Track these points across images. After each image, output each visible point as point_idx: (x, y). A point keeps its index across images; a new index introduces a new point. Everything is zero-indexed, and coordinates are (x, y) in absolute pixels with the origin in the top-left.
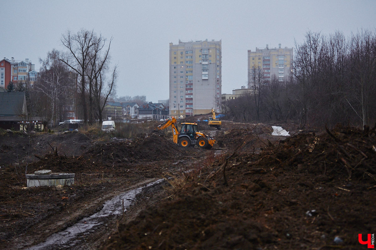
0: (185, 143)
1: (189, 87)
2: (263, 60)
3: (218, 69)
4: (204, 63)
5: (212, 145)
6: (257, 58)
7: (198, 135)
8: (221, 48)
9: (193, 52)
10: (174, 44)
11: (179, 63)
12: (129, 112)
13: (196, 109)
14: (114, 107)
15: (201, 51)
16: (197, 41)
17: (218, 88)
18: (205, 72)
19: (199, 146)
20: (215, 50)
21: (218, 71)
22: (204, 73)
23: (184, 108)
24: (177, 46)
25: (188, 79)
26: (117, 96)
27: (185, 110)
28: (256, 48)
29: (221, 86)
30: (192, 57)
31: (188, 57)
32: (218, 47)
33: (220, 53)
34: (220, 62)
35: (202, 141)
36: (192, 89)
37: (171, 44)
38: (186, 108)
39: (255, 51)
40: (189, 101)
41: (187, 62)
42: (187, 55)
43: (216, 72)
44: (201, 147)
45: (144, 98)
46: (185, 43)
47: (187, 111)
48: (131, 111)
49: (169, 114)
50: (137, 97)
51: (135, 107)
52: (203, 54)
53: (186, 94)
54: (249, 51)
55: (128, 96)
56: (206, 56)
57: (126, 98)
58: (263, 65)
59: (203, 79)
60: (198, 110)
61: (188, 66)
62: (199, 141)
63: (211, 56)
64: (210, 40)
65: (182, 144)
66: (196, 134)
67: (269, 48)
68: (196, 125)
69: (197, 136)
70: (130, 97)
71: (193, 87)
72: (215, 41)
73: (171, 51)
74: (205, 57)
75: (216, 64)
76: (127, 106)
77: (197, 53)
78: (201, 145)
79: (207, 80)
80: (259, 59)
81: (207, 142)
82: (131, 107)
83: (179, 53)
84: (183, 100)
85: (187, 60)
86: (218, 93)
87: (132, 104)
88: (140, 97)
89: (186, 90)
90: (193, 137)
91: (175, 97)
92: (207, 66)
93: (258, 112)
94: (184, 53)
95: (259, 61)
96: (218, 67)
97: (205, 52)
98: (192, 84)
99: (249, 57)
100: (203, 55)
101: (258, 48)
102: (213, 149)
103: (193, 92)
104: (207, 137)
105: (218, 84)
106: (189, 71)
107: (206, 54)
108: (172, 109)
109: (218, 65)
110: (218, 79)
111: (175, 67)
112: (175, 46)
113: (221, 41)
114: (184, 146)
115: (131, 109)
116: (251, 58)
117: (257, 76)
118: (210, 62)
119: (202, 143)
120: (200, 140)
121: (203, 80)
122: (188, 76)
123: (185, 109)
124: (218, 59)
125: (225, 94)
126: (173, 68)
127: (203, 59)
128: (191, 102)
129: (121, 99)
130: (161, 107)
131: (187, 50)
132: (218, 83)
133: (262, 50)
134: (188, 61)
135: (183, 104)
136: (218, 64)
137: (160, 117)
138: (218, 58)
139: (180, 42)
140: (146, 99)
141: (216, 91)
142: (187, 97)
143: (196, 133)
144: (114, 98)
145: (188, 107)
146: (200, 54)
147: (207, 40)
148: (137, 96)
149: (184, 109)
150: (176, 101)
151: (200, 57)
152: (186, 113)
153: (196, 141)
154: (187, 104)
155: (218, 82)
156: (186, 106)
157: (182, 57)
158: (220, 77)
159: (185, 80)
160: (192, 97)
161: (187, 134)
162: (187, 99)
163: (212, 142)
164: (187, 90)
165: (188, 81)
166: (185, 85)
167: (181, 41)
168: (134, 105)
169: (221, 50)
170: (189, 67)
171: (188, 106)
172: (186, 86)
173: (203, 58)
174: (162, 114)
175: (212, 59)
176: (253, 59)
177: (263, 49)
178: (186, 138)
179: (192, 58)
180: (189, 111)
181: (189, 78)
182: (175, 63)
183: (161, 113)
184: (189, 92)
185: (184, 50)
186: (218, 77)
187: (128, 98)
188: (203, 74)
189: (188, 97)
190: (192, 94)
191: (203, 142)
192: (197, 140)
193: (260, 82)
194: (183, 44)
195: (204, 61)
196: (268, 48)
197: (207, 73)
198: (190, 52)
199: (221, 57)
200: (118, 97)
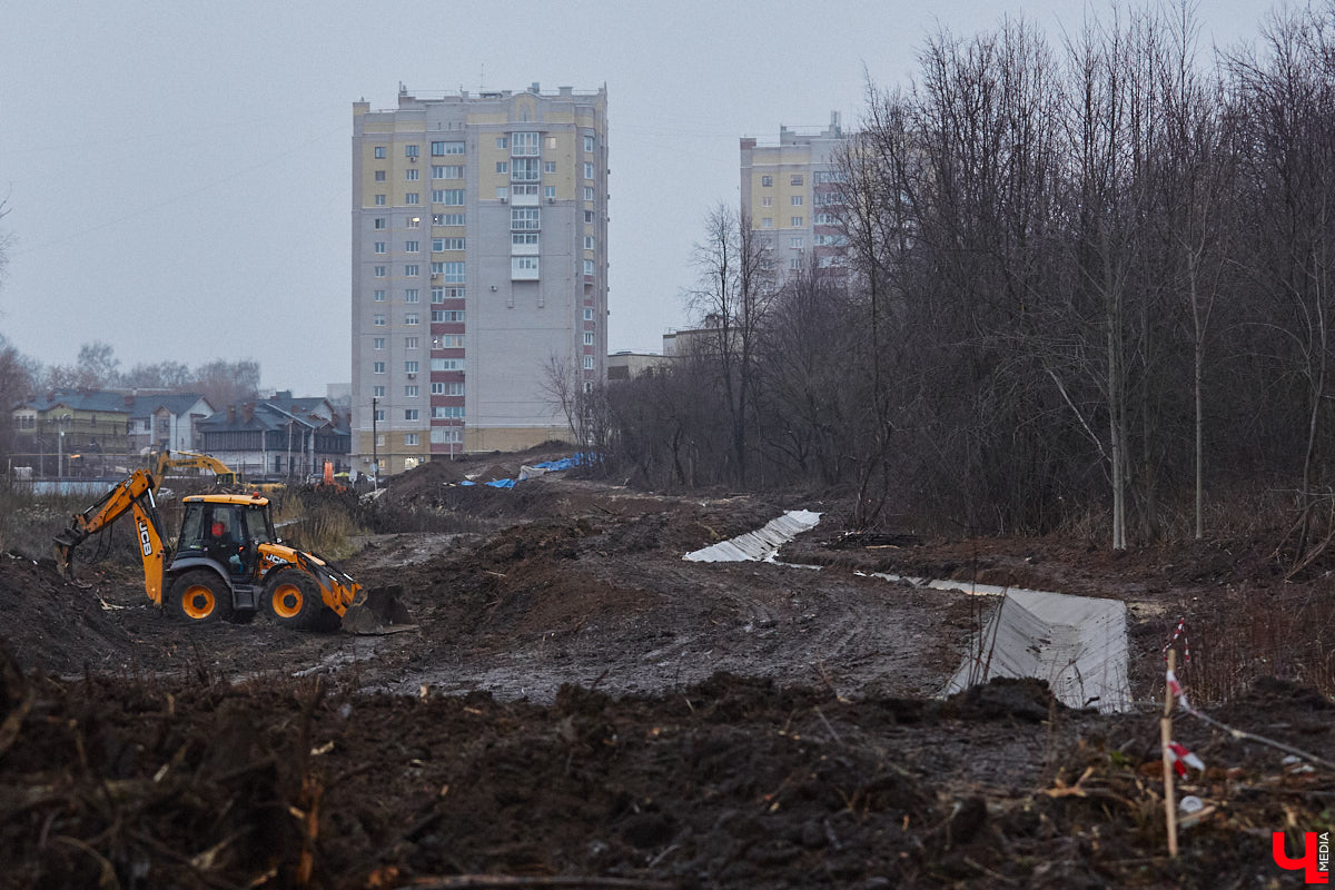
0: (199, 604)
1: (448, 316)
2: (815, 189)
3: (589, 229)
4: (518, 200)
5: (342, 611)
6: (786, 177)
7: (272, 558)
8: (606, 129)
9: (469, 148)
10: (373, 109)
11: (400, 203)
12: (166, 442)
13: (483, 424)
14: (88, 417)
15: (505, 140)
16: (484, 91)
17: (588, 325)
18: (525, 245)
19: (271, 614)
20: (574, 137)
21: (588, 240)
22: (518, 249)
23: (421, 423)
24: (389, 119)
25: (443, 282)
26: (117, 362)
27: (425, 435)
28: (783, 128)
29: (603, 315)
30: (460, 169)
31: (444, 169)
32: (588, 122)
33: (602, 152)
34: (602, 198)
35: (289, 593)
36: (460, 329)
37: (361, 106)
38: (433, 423)
39: (775, 142)
40: (447, 388)
41: (437, 195)
42: (437, 161)
43: (579, 246)
44: (282, 621)
45: (249, 370)
46: (428, 104)
47: (438, 437)
48: (172, 437)
49: (350, 452)
50: (218, 368)
51: (192, 416)
52: (515, 159)
53: (434, 355)
54: (747, 145)
55: (175, 363)
56: (528, 168)
57: (164, 372)
58: (817, 211)
59: (514, 277)
60: (492, 430)
61: (441, 217)
62: (272, 591)
63: (554, 167)
64: (549, 89)
65: (184, 606)
66: (260, 555)
67: (844, 130)
68: (262, 507)
69: (266, 564)
70: (183, 367)
71: (467, 318)
72: (573, 93)
73: (358, 141)
74: (527, 172)
75: (579, 203)
76: (156, 413)
77: (489, 151)
78: (282, 612)
79: (537, 281)
80: (797, 182)
81: (313, 594)
82: (173, 417)
83: (399, 150)
84: (419, 382)
85: (436, 187)
86: (588, 350)
87: (180, 399)
88: (232, 368)
89: (433, 333)
90: (246, 568)
91: (380, 366)
92: (536, 216)
93: (739, 437)
94: (424, 152)
95: (797, 190)
96: (588, 219)
97: (528, 147)
98: (461, 305)
99: (746, 173)
100: (515, 164)
101: (789, 130)
102: (346, 632)
103: (467, 341)
104: (312, 568)
105: (589, 303)
106: (448, 242)
107: (529, 159)
108: (362, 425)
109: (588, 214)
110: (588, 278)
111: (377, 221)
112: (379, 115)
113: (603, 93)
114: (198, 617)
115: (173, 424)
116: (757, 179)
117: (735, 263)
118: (547, 198)
119: (289, 603)
120: (277, 584)
121: (513, 282)
122: (441, 265)
123: (428, 427)
124: (587, 184)
125: (627, 354)
126: (370, 222)
127: (515, 180)
128: (456, 392)
129: (139, 376)
130: (315, 418)
131: (436, 138)
132: (588, 297)
133: (808, 141)
134: (441, 193)
135: (420, 400)
136: (589, 207)
137: (307, 467)
138: (589, 176)
139: (404, 98)
140: (258, 377)
141: (578, 336)
142: (439, 366)
143: (262, 547)
144: (105, 374)
145: (444, 417)
146: (502, 155)
147: (535, 89)
148: (214, 361)
149: (421, 428)
150: (382, 388)
151: (499, 170)
152: (432, 445)
153: (258, 590)
154: (436, 402)
155: (592, 291)
156: (434, 411)
157: (412, 173)
158: (602, 269)
159: (428, 283)
160: (460, 365)
161: (211, 555)
162: (435, 377)
163: (338, 594)
164: (436, 331)
165: (441, 288)
166: (428, 310)
167: (410, 94)
168: (189, 408)
169: (604, 136)
170: (448, 217)
171: (442, 412)
172: (434, 314)
173: (515, 174)
174: (317, 451)
175: (561, 184)
176: (768, 184)
177: (816, 131)
178: (208, 577)
179: (461, 175)
180: (447, 434)
181: (449, 276)
182: (380, 198)
183: (311, 447)
184: (449, 342)
185: (424, 134)
186: (589, 270)
187: (175, 374)
188: (514, 252)
189: (443, 369)
190: (459, 353)
191: (296, 594)
192: (264, 583)
193: (751, 291)
194: (421, 106)
195: (519, 191)
196: (838, 130)
197: (533, 249)
198: (451, 146)
199: (603, 174)
200: (125, 369)
